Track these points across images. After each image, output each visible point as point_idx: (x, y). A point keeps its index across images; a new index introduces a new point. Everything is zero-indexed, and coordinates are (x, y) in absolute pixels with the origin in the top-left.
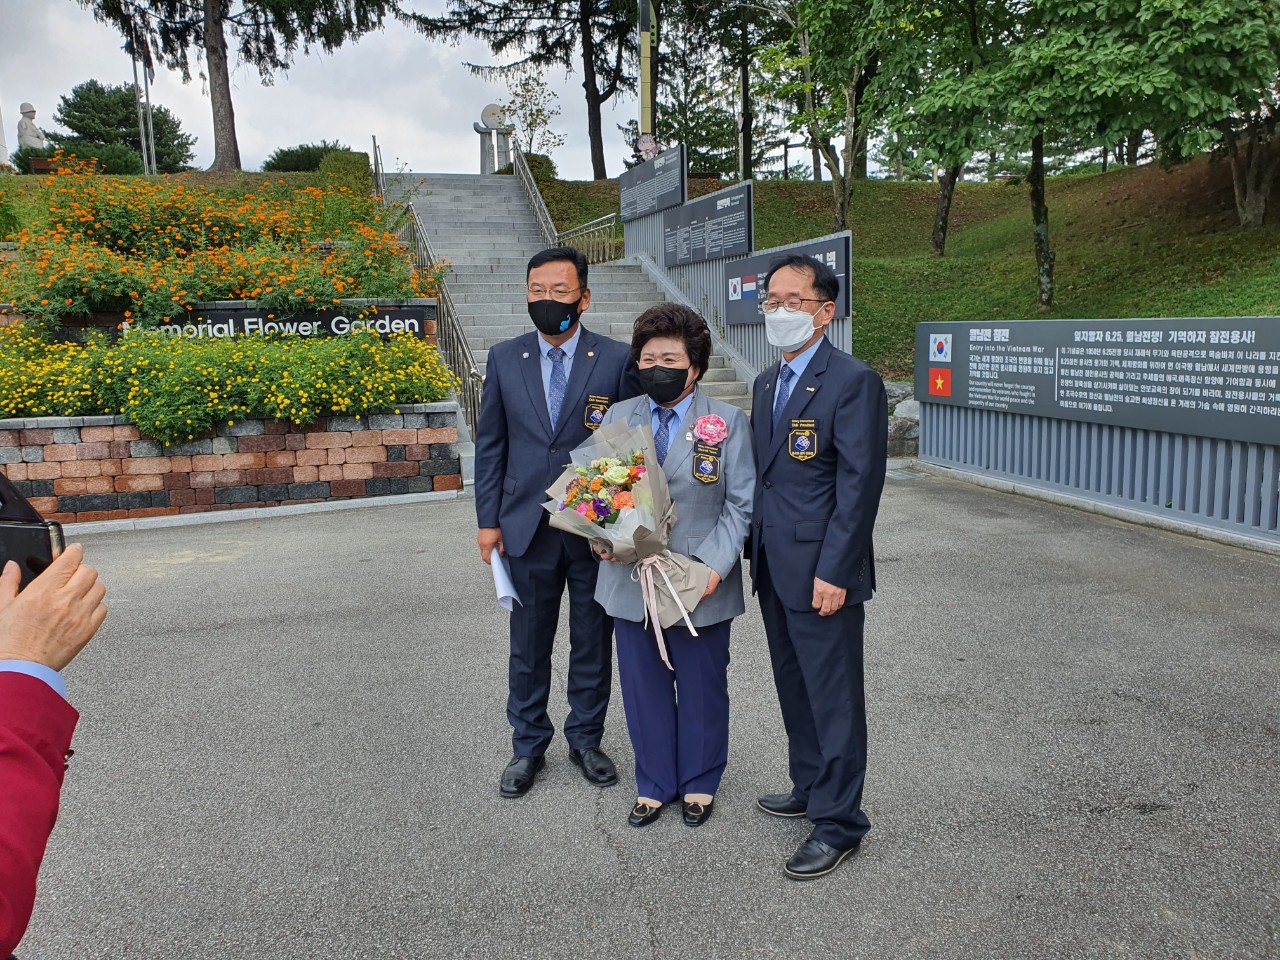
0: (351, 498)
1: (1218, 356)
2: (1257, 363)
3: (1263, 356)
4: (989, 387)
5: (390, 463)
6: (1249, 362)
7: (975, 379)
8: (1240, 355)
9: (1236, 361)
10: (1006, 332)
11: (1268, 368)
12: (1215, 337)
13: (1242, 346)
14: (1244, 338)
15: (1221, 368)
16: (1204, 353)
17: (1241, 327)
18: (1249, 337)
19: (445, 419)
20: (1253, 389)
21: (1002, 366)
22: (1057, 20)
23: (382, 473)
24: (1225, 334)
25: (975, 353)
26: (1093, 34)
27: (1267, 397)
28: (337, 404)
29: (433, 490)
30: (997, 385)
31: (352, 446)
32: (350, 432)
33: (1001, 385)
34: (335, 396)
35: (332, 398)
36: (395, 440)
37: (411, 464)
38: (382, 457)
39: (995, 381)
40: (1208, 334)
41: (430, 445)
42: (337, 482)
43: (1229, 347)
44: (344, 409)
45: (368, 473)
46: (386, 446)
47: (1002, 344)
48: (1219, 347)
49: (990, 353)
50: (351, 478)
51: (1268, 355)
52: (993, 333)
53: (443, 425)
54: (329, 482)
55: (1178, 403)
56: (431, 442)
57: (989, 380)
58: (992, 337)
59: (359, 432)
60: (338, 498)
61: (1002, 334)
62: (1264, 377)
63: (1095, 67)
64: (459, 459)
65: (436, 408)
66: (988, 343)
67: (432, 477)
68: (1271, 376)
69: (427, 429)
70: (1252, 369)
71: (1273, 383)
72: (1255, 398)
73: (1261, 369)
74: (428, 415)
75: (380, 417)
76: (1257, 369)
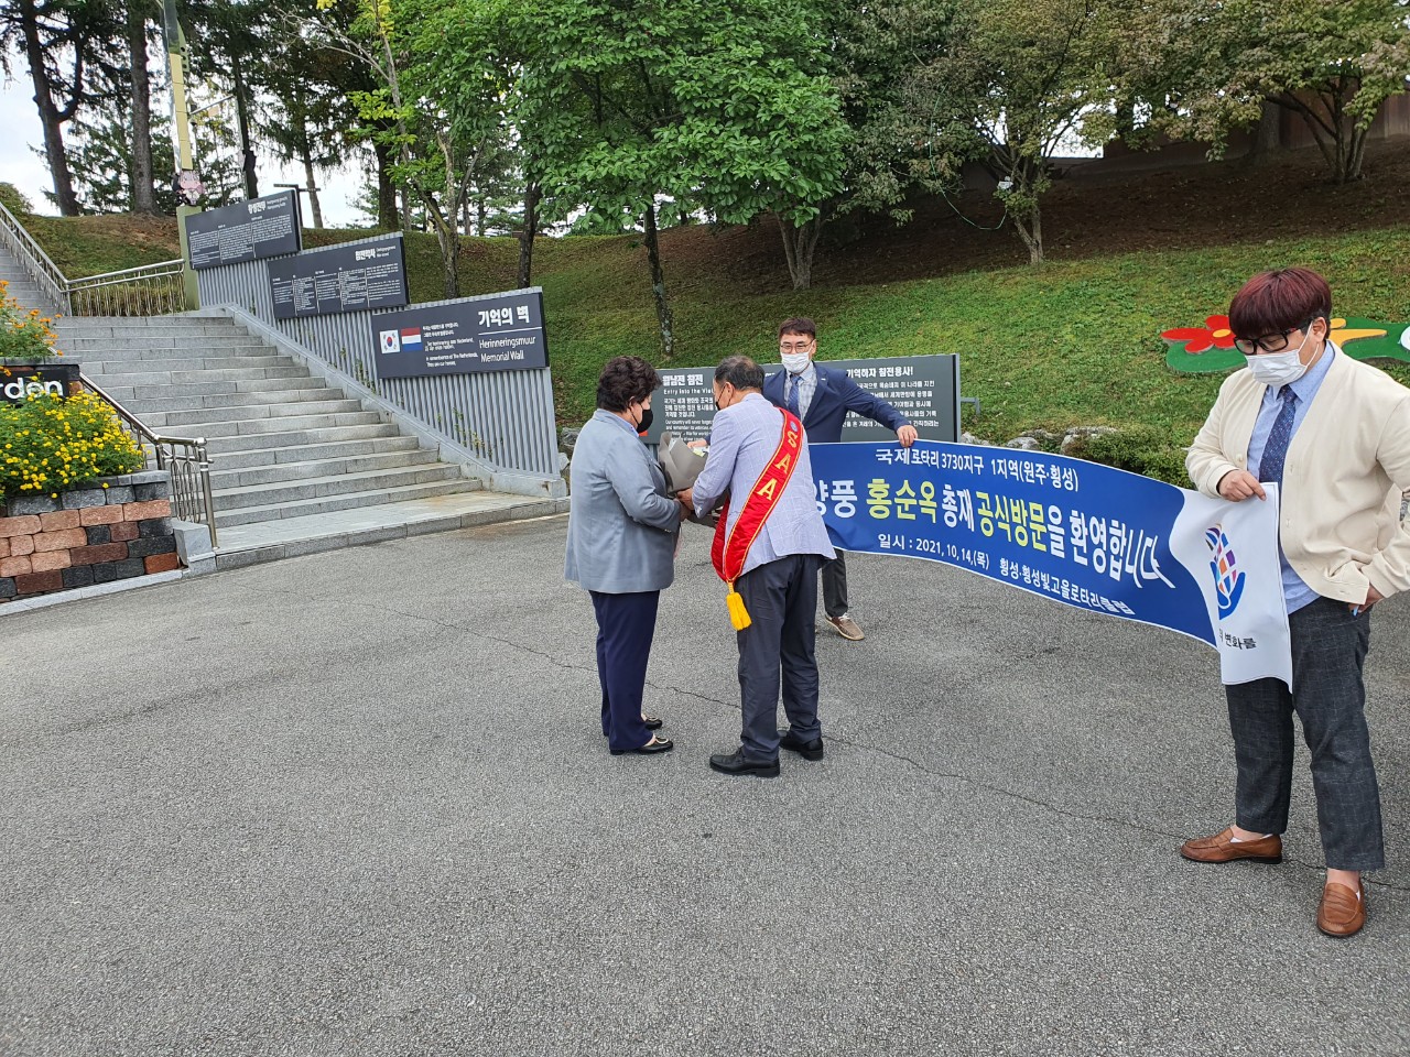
0: (43, 593)
1: (886, 386)
2: (916, 389)
3: (920, 384)
4: (687, 425)
5: (94, 547)
6: (909, 390)
7: (671, 418)
8: (903, 385)
9: (900, 389)
10: (700, 377)
11: (925, 393)
12: (883, 372)
13: (904, 378)
14: (905, 372)
15: (890, 395)
16: (875, 385)
17: (903, 364)
18: (908, 371)
19: (155, 490)
20: (915, 408)
21: (699, 407)
22: (693, 112)
23: (84, 560)
24: (891, 370)
25: (669, 396)
26: (721, 127)
27: (926, 413)
28: (31, 481)
29: (146, 573)
30: (694, 422)
31: (41, 532)
32: (38, 515)
33: (698, 422)
34: (26, 472)
35: (22, 475)
36: (97, 520)
37: (118, 545)
38: (83, 541)
39: (692, 419)
40: (878, 371)
41: (139, 522)
42: (24, 576)
43: (895, 379)
44: (39, 487)
45: (66, 561)
46: (85, 528)
47: (696, 387)
48: (887, 379)
49: (686, 396)
50: (44, 569)
51: (923, 383)
52: (686, 378)
53: (154, 497)
54: (13, 577)
55: (859, 424)
56: (141, 518)
57: (687, 419)
58: (687, 382)
59: (51, 515)
60: (28, 596)
61: (696, 379)
62: (923, 399)
63: (731, 154)
64: (173, 535)
65: (144, 478)
66: (682, 387)
67: (143, 558)
68: (927, 399)
69: (136, 504)
70: (913, 394)
71: (929, 404)
72: (917, 415)
73: (919, 394)
74: (134, 487)
75: (77, 494)
76: (916, 394)
